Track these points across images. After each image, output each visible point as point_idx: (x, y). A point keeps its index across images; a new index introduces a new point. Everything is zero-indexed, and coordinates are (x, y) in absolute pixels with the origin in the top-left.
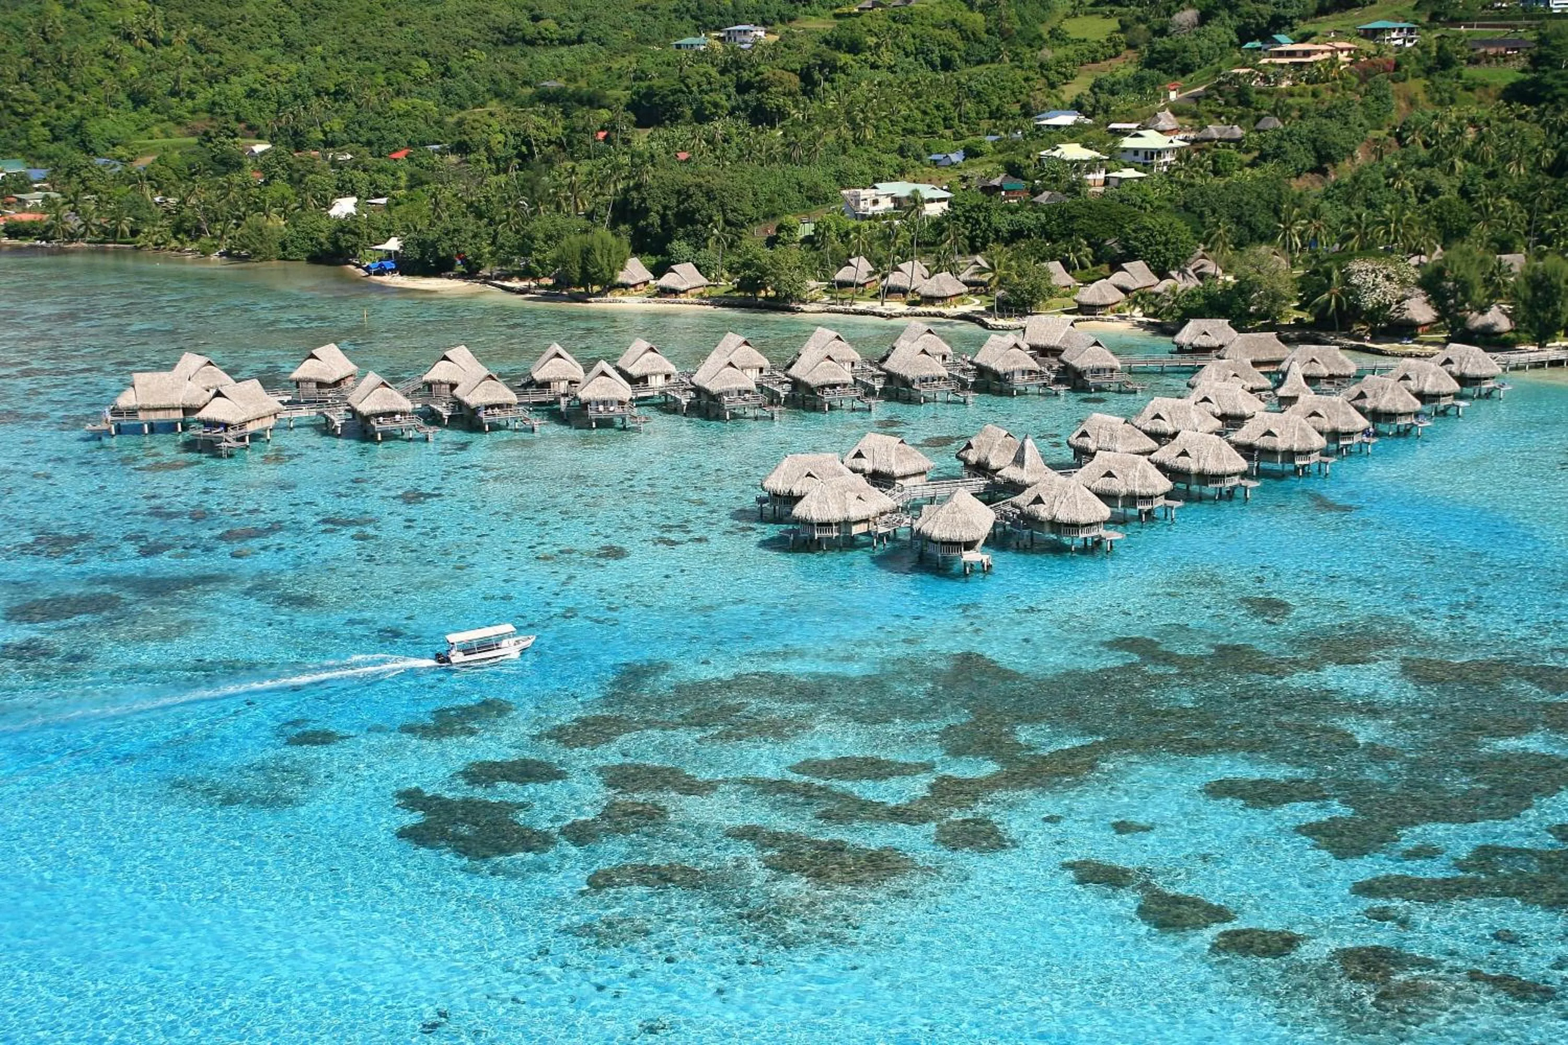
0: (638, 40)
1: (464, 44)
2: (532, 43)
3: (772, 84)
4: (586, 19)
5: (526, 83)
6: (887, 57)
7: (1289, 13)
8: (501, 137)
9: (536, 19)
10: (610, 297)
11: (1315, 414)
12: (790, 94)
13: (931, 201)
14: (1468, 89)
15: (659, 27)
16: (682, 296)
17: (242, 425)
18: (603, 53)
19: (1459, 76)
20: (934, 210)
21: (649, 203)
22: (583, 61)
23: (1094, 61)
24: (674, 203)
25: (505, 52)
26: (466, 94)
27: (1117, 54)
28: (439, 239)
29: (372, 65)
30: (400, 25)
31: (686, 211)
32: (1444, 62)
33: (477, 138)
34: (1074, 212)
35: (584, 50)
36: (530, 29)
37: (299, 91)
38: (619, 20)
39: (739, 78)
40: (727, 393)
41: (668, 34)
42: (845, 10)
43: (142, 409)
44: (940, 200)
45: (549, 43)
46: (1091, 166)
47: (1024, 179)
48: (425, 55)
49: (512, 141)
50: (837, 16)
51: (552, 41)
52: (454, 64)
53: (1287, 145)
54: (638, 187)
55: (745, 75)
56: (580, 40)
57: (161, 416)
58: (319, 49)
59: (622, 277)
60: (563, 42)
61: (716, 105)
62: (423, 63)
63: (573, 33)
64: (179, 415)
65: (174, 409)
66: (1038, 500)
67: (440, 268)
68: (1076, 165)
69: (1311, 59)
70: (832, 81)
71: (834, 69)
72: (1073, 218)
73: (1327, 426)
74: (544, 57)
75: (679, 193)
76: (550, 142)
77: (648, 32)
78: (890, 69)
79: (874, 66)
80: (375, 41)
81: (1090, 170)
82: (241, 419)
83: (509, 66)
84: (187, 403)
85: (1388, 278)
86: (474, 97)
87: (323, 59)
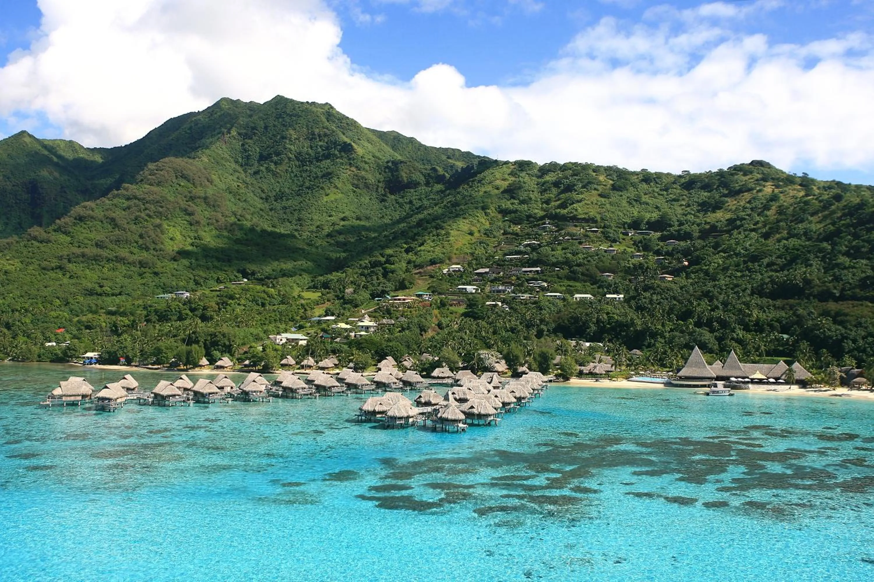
0: (142, 295)
1: (74, 294)
2: (100, 295)
3: (208, 307)
4: (122, 287)
5: (102, 308)
6: (243, 302)
7: (387, 289)
8: (104, 324)
9: (101, 287)
10: (196, 369)
11: (513, 392)
12: (215, 311)
13: (301, 340)
14: (451, 313)
15: (150, 291)
16: (225, 369)
17: (116, 400)
18: (130, 299)
19: (448, 309)
20: (303, 343)
21: (199, 338)
22: (123, 301)
23: (318, 304)
24: (209, 338)
25: (89, 298)
26: (80, 311)
27: (324, 303)
28: (118, 350)
29: (35, 300)
30: (46, 287)
31: (215, 341)
32: (443, 304)
33: (95, 324)
34: (361, 342)
35: (123, 297)
36: (99, 290)
37: (4, 310)
38: (135, 288)
39: (191, 307)
40: (298, 389)
41: (153, 294)
42: (214, 289)
43: (64, 395)
44: (305, 340)
45: (107, 295)
46: (351, 330)
47: (329, 334)
48: (58, 298)
49: (108, 325)
50: (211, 291)
51: (108, 294)
52: (71, 300)
53: (411, 326)
54: (194, 333)
55: (193, 306)
56: (120, 294)
57: (72, 398)
58: (11, 295)
59: (200, 363)
60: (113, 295)
61: (187, 314)
62: (58, 301)
63: (117, 291)
64: (80, 398)
65: (78, 395)
66: (472, 407)
67: (116, 362)
68: (346, 330)
69: (406, 301)
70: (225, 308)
71: (227, 304)
72: (361, 343)
73: (518, 396)
74: (109, 299)
75: (211, 335)
76: (124, 326)
77: (146, 292)
78: (244, 305)
79: (239, 304)
80: (36, 293)
81: (351, 332)
82: (116, 397)
83: (95, 302)
84: (84, 393)
85: (492, 355)
86: (82, 312)
87: (14, 299)
